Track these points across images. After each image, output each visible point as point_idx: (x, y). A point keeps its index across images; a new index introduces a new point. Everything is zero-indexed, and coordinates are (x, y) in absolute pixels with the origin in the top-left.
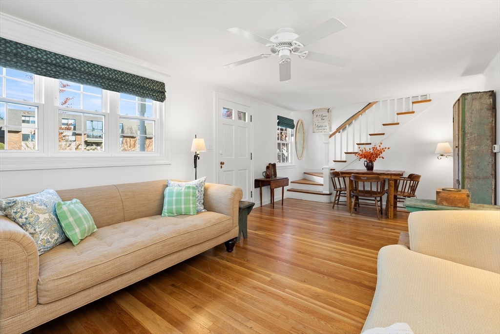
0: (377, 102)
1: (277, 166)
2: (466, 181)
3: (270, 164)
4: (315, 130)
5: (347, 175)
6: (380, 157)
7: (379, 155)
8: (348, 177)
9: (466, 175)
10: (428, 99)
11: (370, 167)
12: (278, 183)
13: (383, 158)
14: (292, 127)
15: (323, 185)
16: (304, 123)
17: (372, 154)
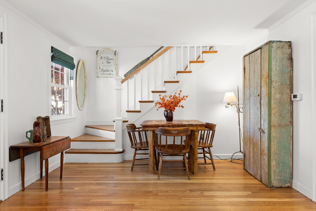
0: (171, 47)
1: (51, 120)
2: (272, 130)
3: (39, 118)
4: (99, 75)
5: (150, 129)
6: (180, 106)
7: (178, 103)
8: (150, 130)
9: (272, 124)
10: (215, 50)
11: (169, 118)
12: (54, 148)
13: (183, 107)
14: (72, 67)
15: (114, 141)
16: (86, 64)
17: (172, 103)
